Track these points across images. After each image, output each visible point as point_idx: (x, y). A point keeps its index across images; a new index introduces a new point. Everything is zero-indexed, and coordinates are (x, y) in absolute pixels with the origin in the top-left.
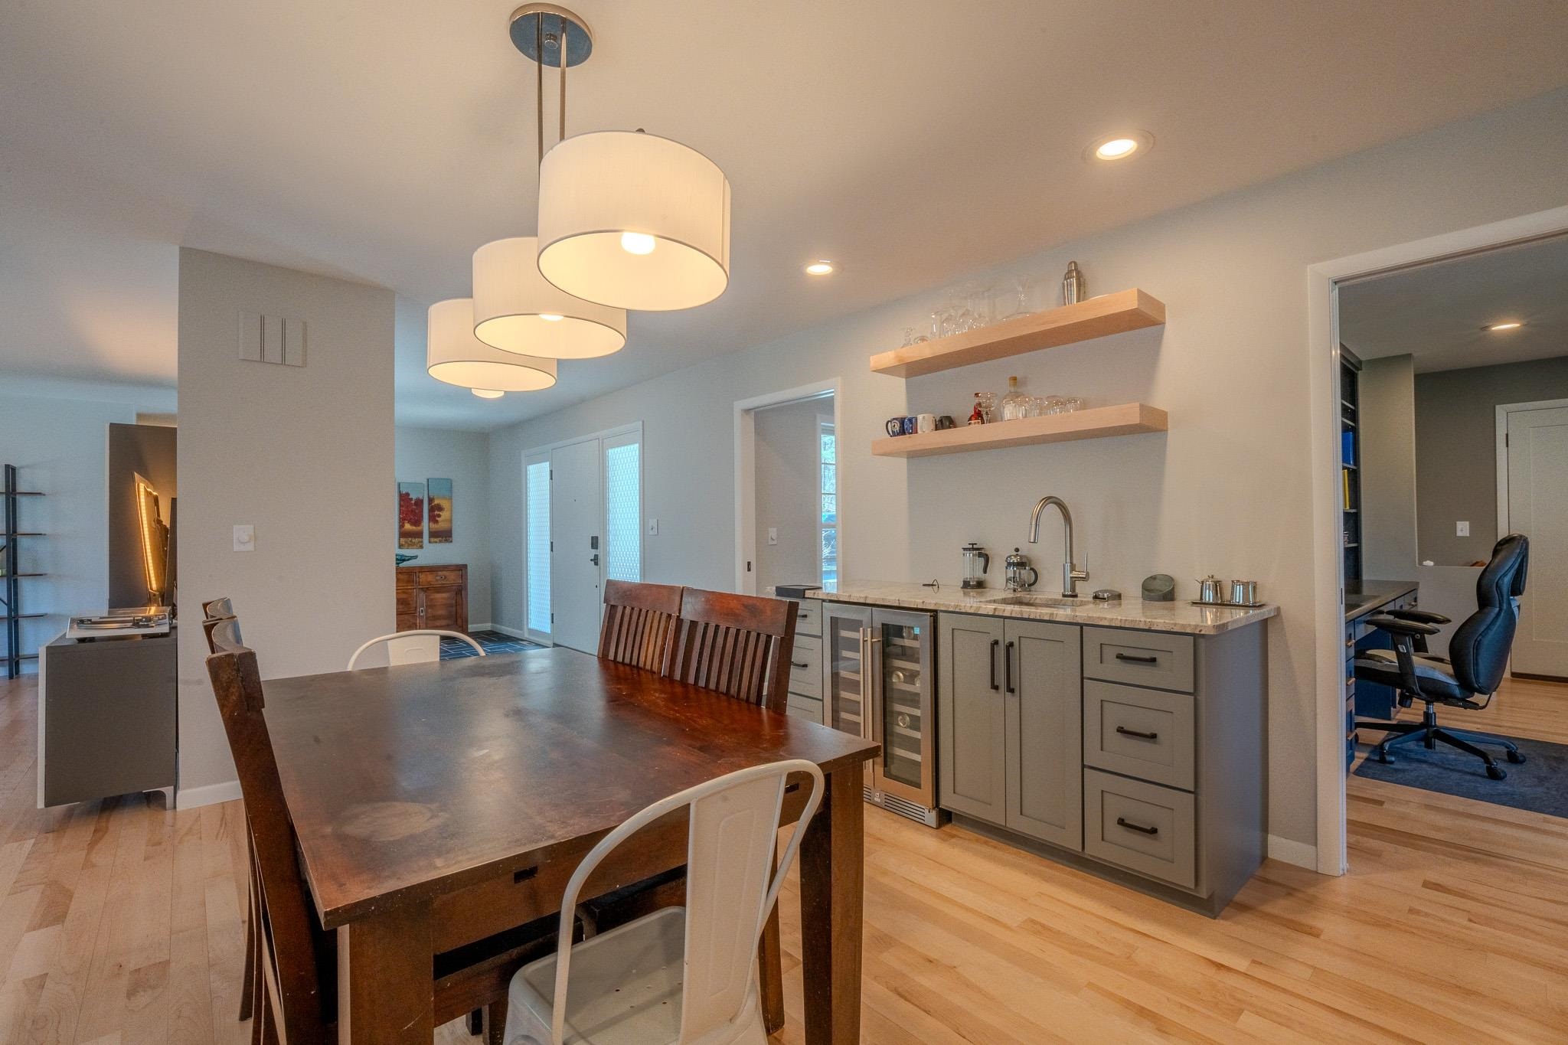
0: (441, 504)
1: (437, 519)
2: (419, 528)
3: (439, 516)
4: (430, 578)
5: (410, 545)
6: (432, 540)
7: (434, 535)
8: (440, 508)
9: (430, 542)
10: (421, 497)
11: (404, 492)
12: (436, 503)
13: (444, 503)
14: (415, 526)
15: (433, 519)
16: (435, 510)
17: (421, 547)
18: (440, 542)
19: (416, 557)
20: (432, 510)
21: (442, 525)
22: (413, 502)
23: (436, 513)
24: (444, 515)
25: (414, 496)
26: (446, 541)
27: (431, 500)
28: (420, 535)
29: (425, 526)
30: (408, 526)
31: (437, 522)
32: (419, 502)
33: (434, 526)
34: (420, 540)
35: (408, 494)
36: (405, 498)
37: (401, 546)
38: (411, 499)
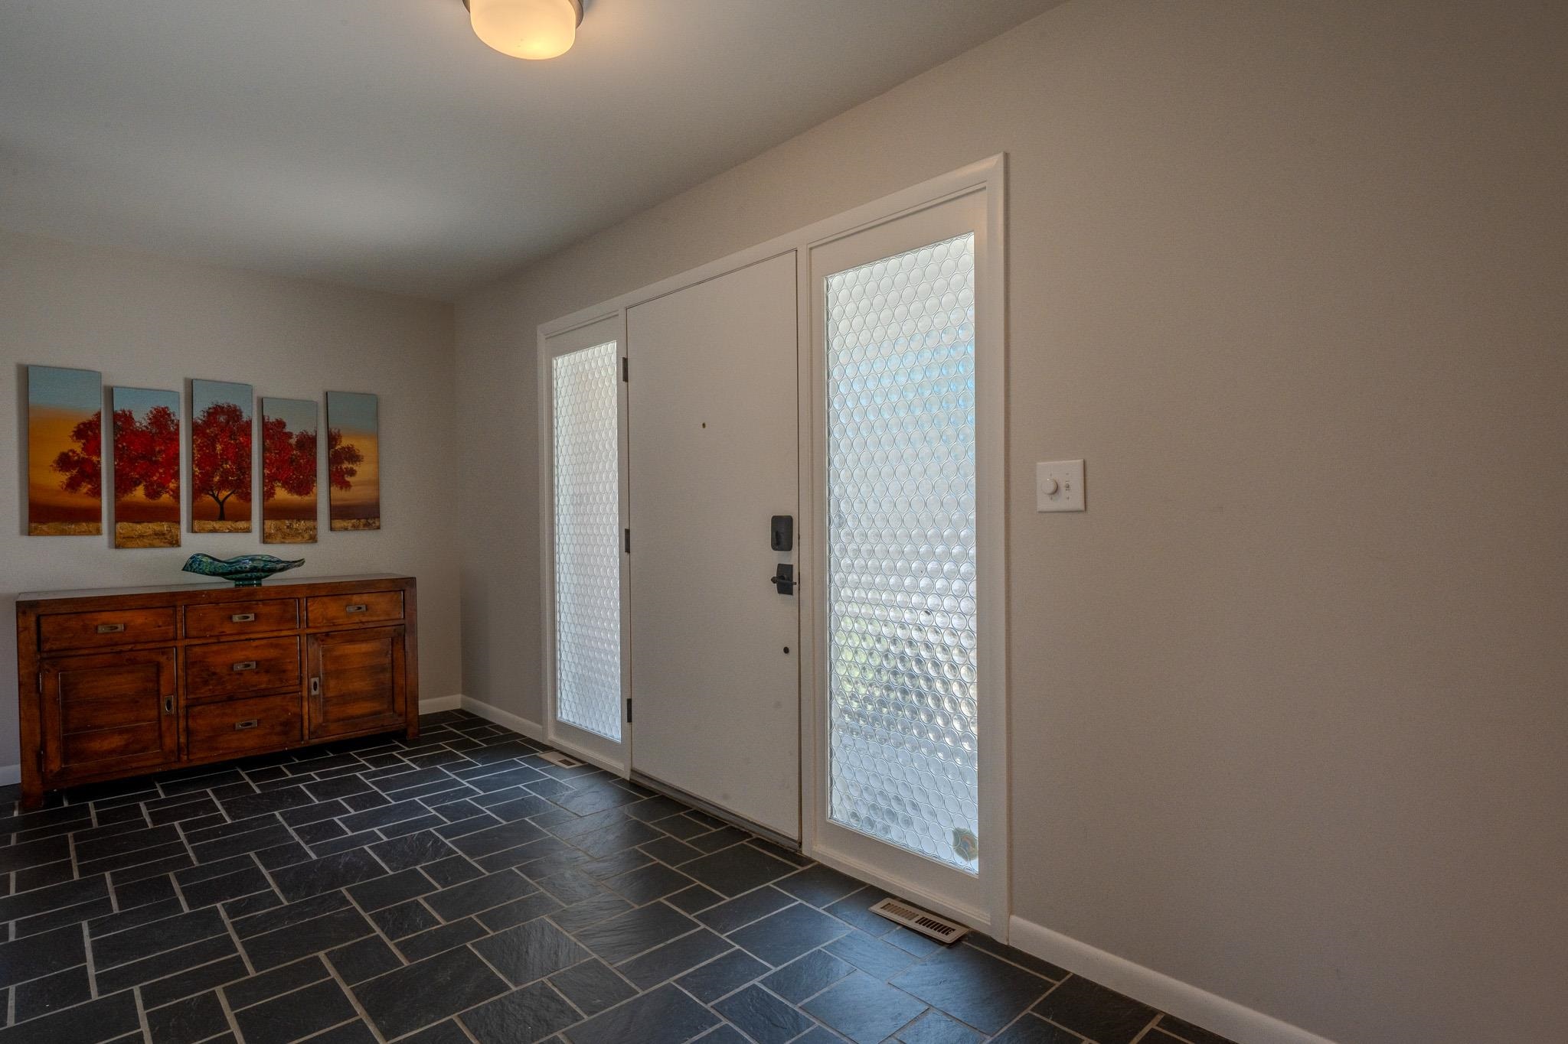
0: (356, 448)
1: (348, 479)
2: (306, 499)
3: (352, 473)
5: (287, 537)
6: (338, 523)
7: (339, 513)
8: (352, 456)
9: (332, 529)
10: (311, 432)
11: (272, 419)
12: (345, 442)
13: (362, 446)
14: (300, 493)
15: (338, 478)
16: (342, 460)
17: (313, 539)
18: (355, 528)
19: (300, 563)
20: (335, 459)
21: (356, 493)
22: (293, 441)
23: (346, 465)
24: (363, 470)
25: (294, 428)
26: (368, 526)
27: (332, 439)
28: (309, 513)
29: (322, 493)
30: (282, 494)
31: (346, 485)
32: (308, 443)
33: (341, 495)
34: (310, 524)
35: (281, 424)
36: (274, 431)
37: (266, 538)
38: (289, 435)
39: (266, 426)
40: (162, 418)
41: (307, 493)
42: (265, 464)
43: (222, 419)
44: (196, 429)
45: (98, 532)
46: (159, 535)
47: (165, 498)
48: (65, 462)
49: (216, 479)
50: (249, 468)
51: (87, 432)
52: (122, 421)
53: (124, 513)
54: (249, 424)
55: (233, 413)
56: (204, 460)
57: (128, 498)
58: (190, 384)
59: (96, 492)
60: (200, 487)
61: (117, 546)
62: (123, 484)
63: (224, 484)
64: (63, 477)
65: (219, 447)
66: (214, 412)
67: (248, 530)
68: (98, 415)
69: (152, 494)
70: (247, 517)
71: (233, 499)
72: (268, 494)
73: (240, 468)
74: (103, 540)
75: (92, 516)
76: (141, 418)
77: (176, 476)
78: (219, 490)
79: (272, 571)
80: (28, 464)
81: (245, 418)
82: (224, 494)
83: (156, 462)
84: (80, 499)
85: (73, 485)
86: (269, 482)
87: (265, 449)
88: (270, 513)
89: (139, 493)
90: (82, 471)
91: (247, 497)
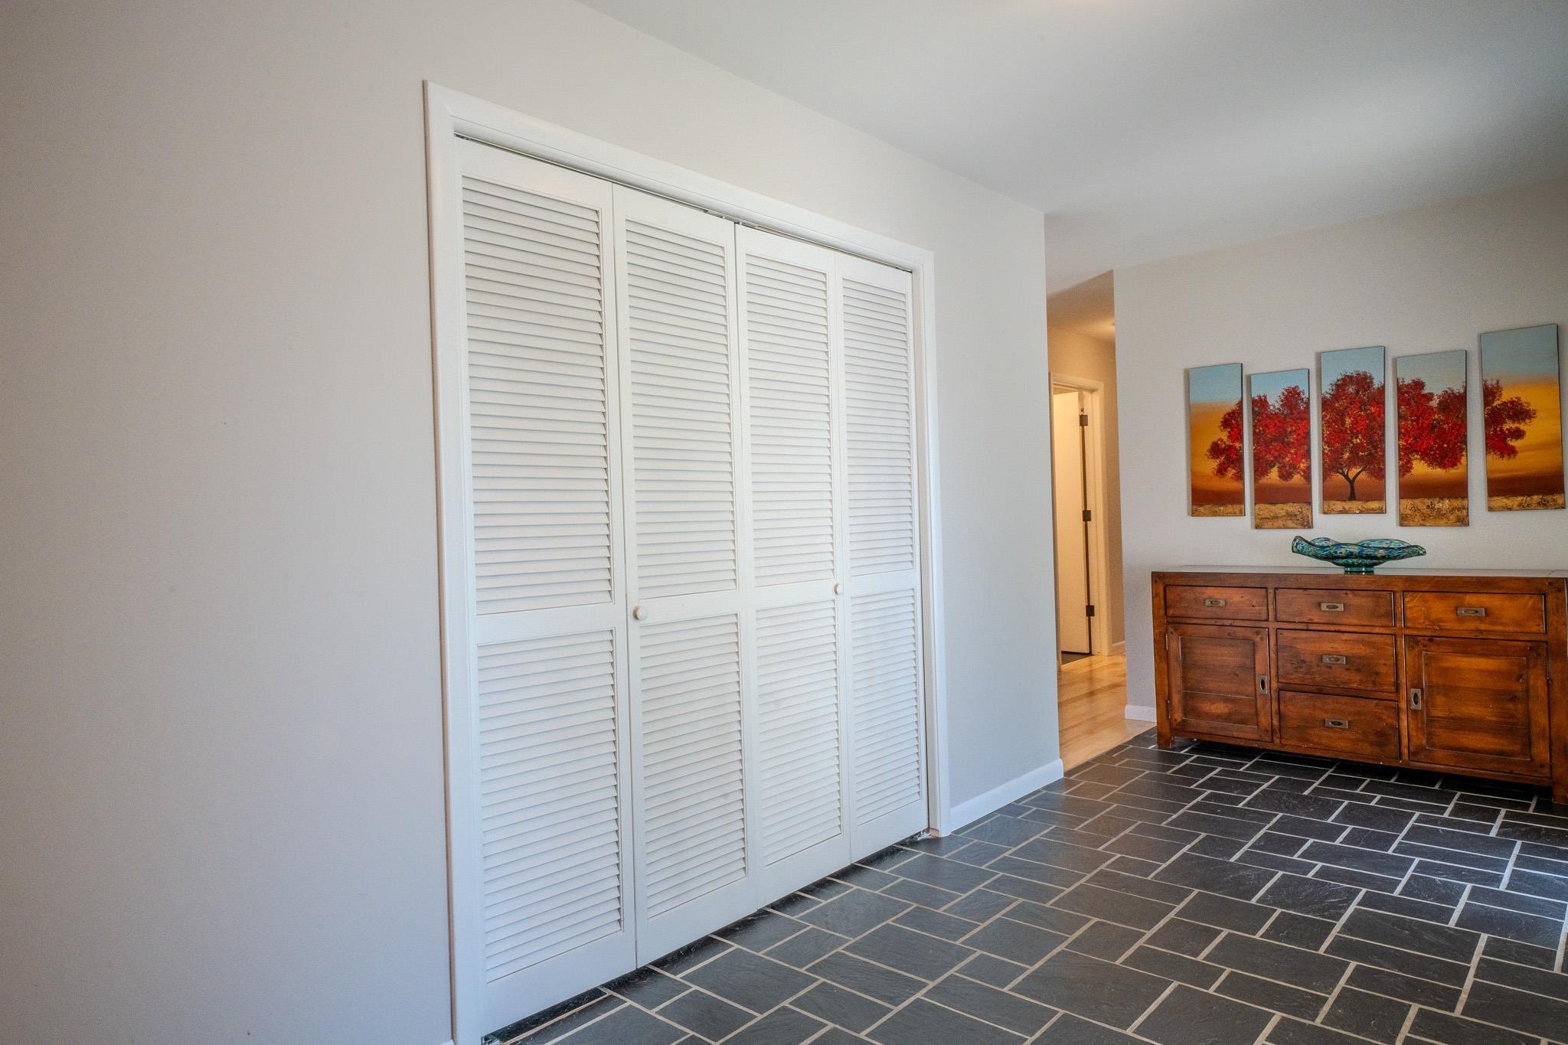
0: (1523, 400)
1: (1512, 443)
2: (1453, 473)
3: (1519, 434)
4: (1439, 608)
5: (1431, 518)
6: (1500, 501)
7: (1501, 488)
8: (1519, 412)
9: (1490, 509)
10: (1458, 389)
11: (1408, 381)
12: (1506, 396)
13: (1530, 398)
14: (1443, 466)
15: (1498, 443)
16: (1506, 419)
17: (1463, 521)
18: (1522, 507)
19: (1415, 551)
20: (1493, 418)
21: (1527, 459)
22: (1434, 403)
23: (1509, 425)
24: (1535, 431)
25: (1436, 387)
26: (1544, 505)
27: (1489, 394)
28: (1458, 489)
29: (1477, 464)
30: (1421, 468)
31: (1512, 452)
32: (1456, 403)
33: (1506, 466)
34: (1457, 503)
35: (1418, 385)
36: (1412, 395)
37: (1404, 520)
38: (1429, 397)
39: (1401, 391)
40: (1292, 397)
41: (1454, 465)
42: (1402, 433)
43: (1351, 389)
44: (1326, 405)
45: (1242, 513)
46: (1290, 516)
47: (1297, 479)
48: (1216, 450)
49: (1346, 455)
50: (1382, 441)
51: (1232, 421)
52: (1260, 404)
53: (1263, 495)
54: (1382, 390)
55: (1362, 381)
56: (1334, 436)
57: (1264, 481)
58: (1319, 357)
59: (1240, 476)
60: (1330, 466)
61: (1258, 527)
62: (1260, 470)
63: (1352, 462)
64: (1213, 464)
65: (1348, 421)
66: (1341, 386)
67: (1382, 511)
68: (1240, 404)
69: (1285, 475)
70: (1380, 496)
71: (1363, 476)
72: (1404, 468)
73: (1371, 442)
74: (1247, 521)
75: (1236, 498)
76: (1274, 402)
77: (1307, 455)
78: (1349, 467)
79: (1385, 558)
80: (1193, 455)
81: (1376, 384)
82: (1355, 471)
83: (1288, 444)
84: (1227, 483)
85: (1221, 471)
86: (1406, 454)
87: (1400, 417)
88: (1408, 491)
89: (1274, 475)
90: (1227, 456)
91: (1380, 474)
